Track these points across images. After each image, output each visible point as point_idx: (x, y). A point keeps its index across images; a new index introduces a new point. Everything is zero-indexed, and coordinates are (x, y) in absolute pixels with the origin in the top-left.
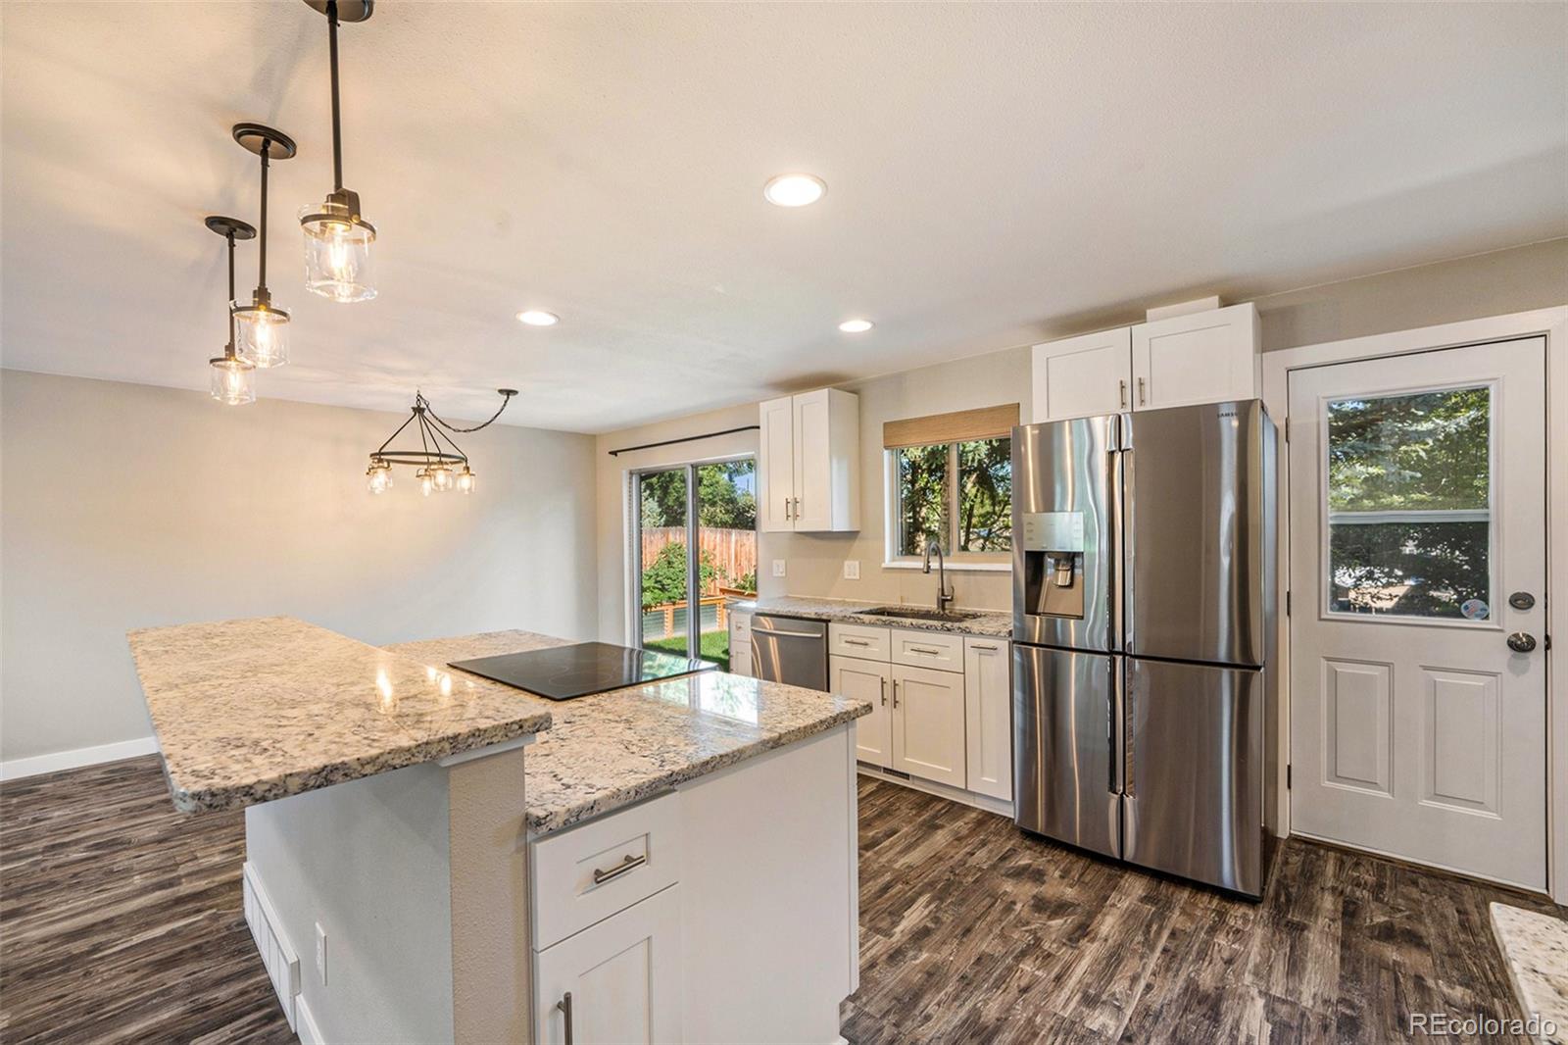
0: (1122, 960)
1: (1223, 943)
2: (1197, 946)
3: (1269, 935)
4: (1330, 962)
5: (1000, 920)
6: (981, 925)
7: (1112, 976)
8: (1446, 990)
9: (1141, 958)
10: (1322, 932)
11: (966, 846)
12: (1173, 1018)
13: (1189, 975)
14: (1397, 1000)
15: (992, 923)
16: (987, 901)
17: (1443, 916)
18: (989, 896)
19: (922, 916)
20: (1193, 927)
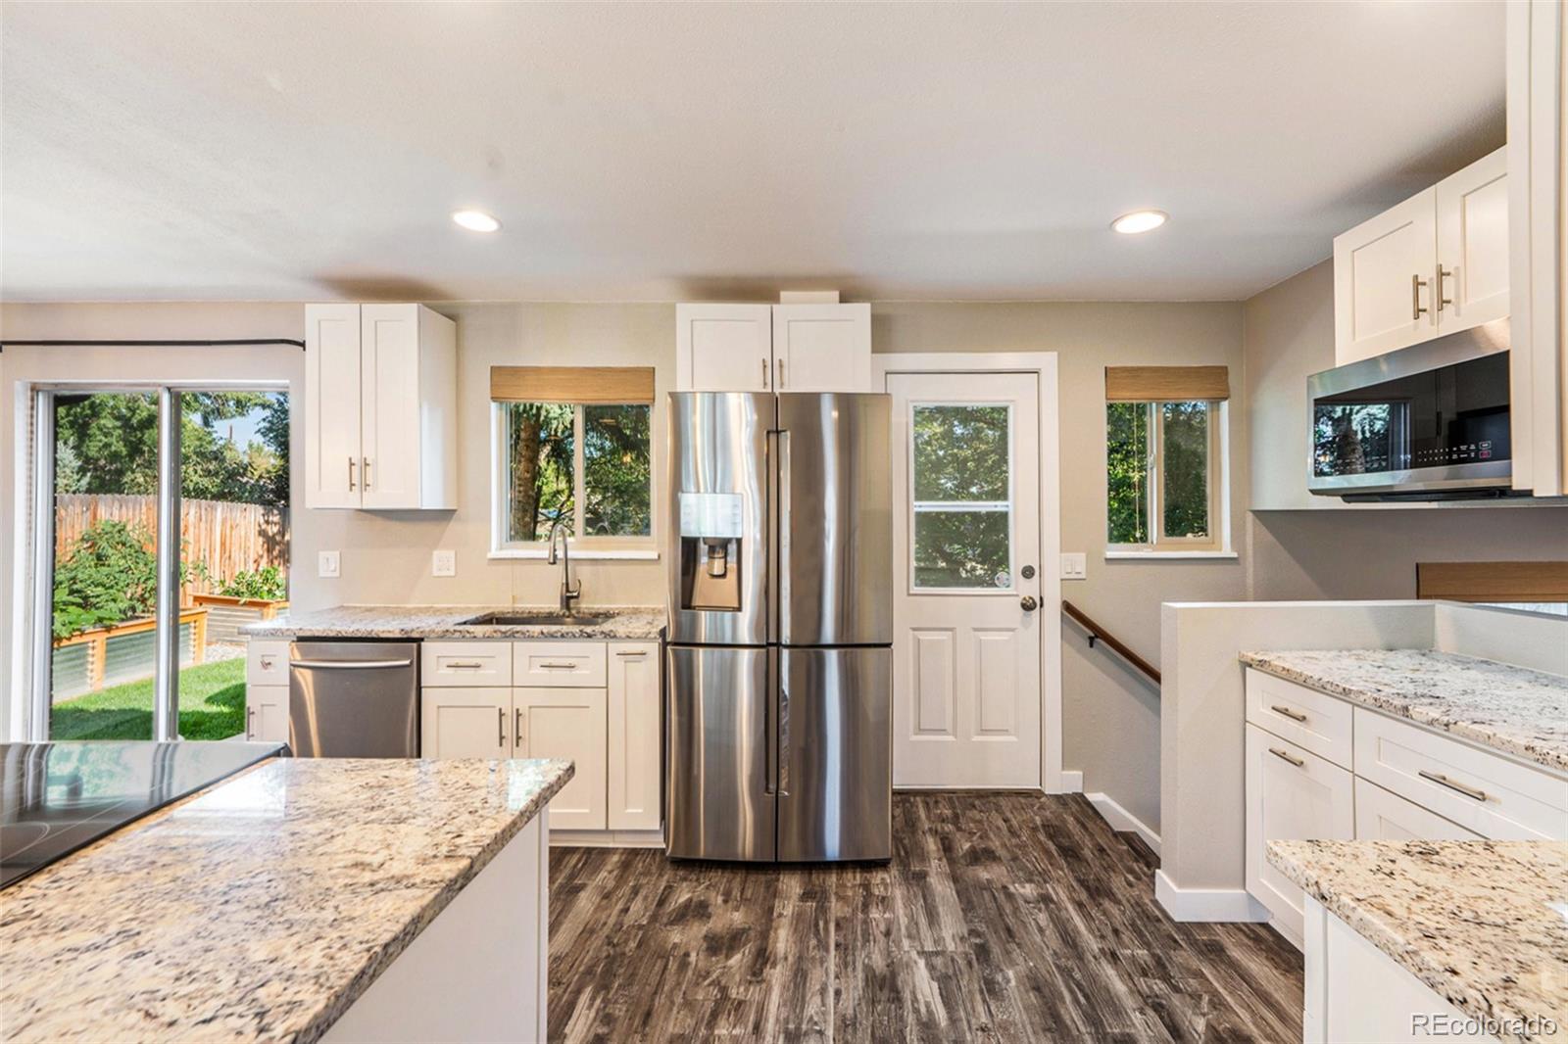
0: (807, 974)
1: (877, 916)
2: (859, 928)
3: (906, 893)
4: (952, 900)
5: (679, 984)
6: (661, 1000)
7: (803, 997)
8: (1022, 891)
9: (822, 963)
10: (937, 874)
11: (617, 902)
12: (867, 1019)
13: (863, 963)
14: (1001, 915)
15: (672, 991)
16: (659, 964)
17: (998, 828)
18: (658, 957)
19: (589, 1022)
20: (850, 910)
